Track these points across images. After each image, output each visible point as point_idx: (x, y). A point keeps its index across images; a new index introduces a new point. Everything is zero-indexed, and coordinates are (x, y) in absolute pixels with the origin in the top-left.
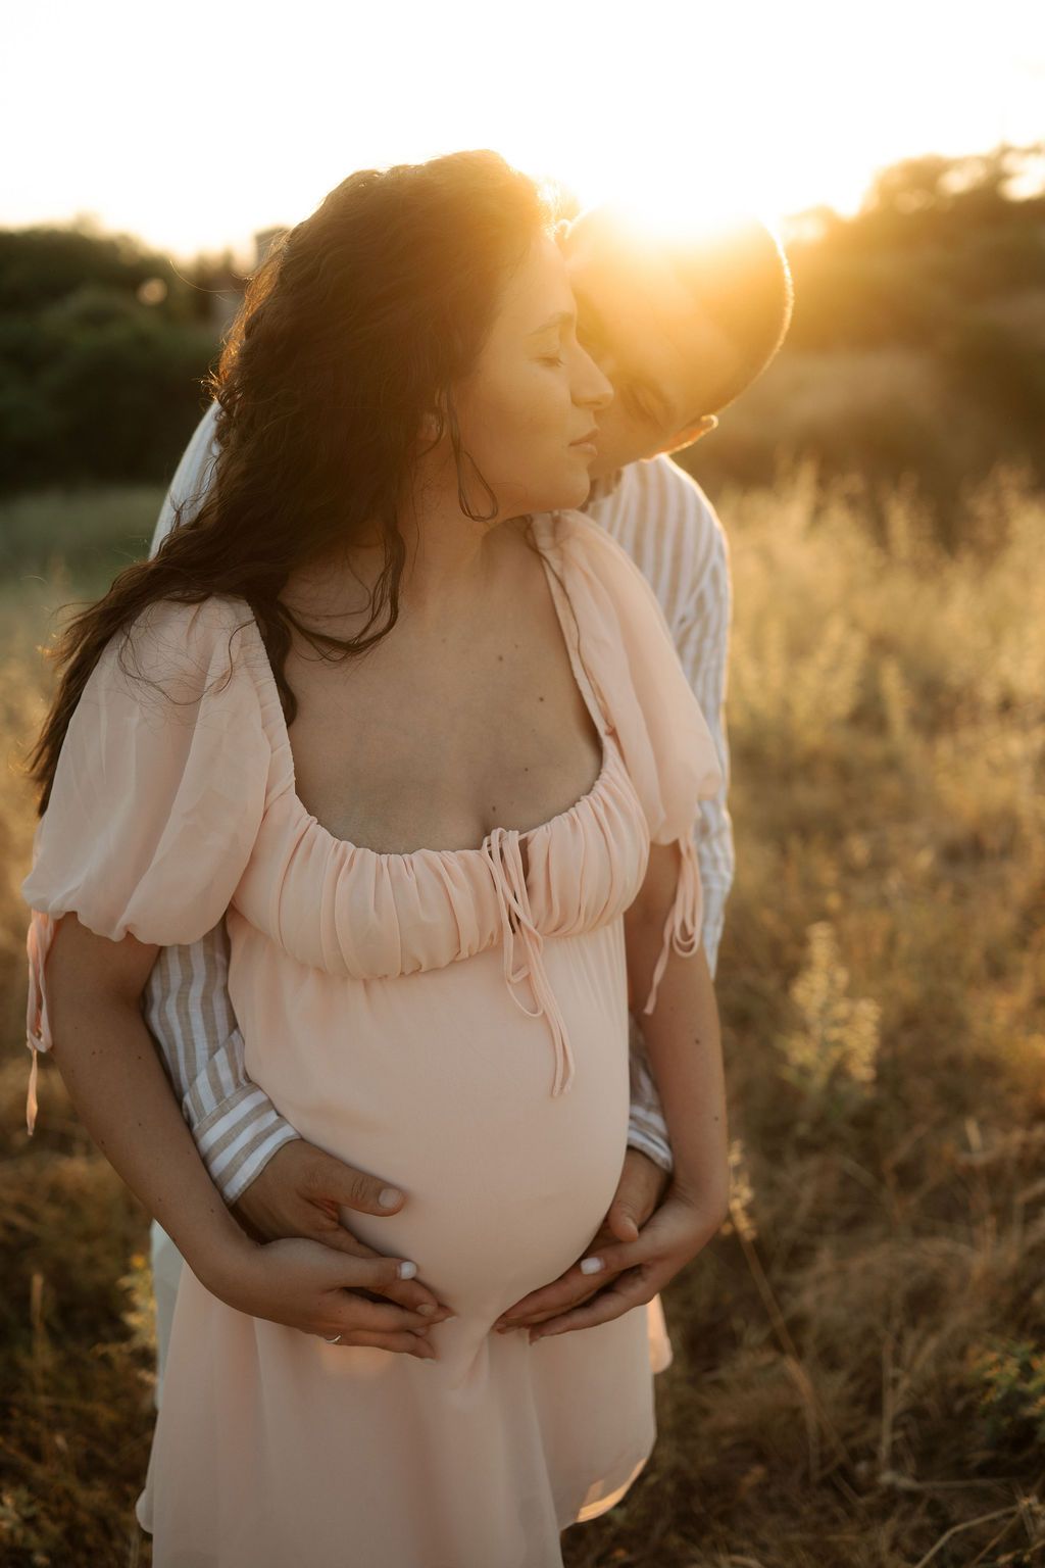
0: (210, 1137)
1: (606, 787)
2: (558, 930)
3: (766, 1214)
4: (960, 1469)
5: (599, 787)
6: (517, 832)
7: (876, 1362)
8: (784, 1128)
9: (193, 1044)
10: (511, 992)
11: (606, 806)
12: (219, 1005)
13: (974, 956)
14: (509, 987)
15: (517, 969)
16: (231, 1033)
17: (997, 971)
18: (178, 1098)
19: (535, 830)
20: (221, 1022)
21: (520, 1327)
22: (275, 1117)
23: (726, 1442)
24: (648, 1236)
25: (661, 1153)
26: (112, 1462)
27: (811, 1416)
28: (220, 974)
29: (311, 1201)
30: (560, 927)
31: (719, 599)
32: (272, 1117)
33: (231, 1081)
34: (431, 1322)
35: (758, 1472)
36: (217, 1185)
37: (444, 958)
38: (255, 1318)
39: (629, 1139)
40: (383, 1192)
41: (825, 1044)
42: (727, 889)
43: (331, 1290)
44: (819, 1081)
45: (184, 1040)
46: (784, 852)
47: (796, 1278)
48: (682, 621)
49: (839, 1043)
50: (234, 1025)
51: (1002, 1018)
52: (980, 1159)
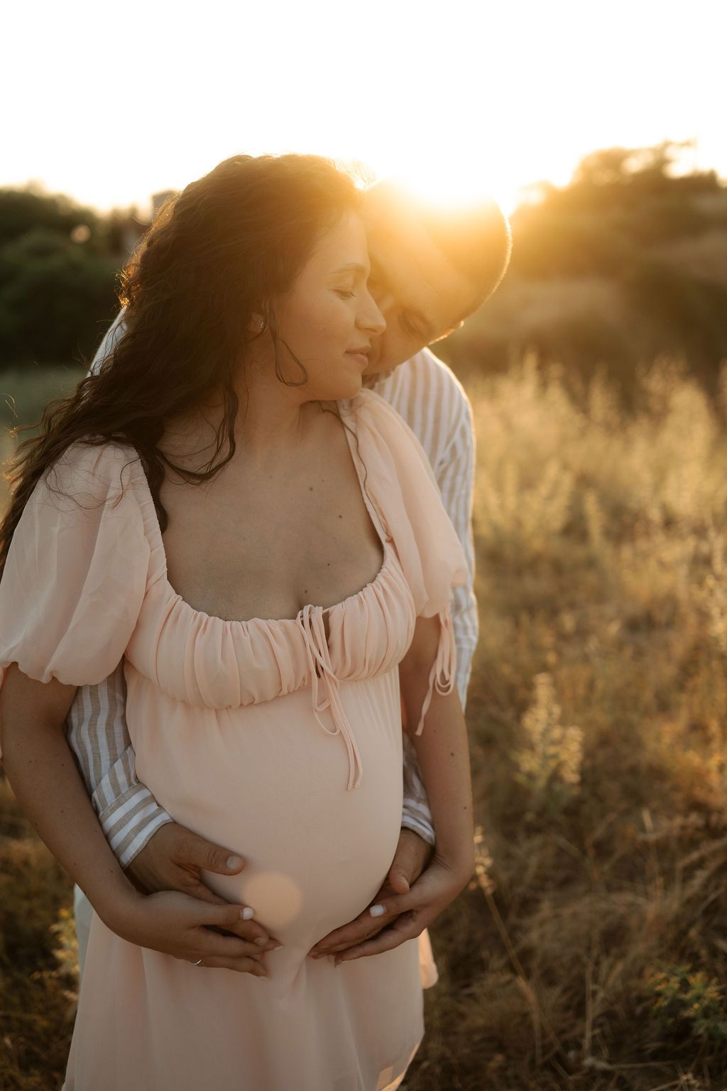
0: (111, 821)
1: (385, 578)
2: (350, 676)
3: (504, 877)
4: (639, 1055)
5: (380, 578)
6: (321, 608)
7: (581, 980)
8: (518, 816)
9: (100, 757)
10: (318, 719)
11: (384, 591)
12: (118, 729)
13: (648, 696)
14: (316, 715)
15: (322, 702)
16: (126, 749)
17: (664, 707)
18: (88, 792)
19: (334, 607)
20: (119, 741)
21: (328, 955)
22: (157, 807)
23: (477, 1038)
24: (416, 889)
25: (427, 832)
26: (44, 1056)
27: (536, 1018)
28: (119, 708)
29: (180, 866)
30: (352, 674)
31: (466, 448)
32: (154, 807)
33: (126, 782)
34: (264, 951)
35: (499, 1058)
36: (116, 854)
37: (271, 694)
38: (142, 948)
39: (403, 822)
40: (230, 859)
41: (546, 757)
42: (474, 648)
43: (193, 927)
44: (541, 783)
45: (93, 754)
46: (517, 624)
47: (526, 922)
48: (441, 463)
49: (555, 756)
50: (128, 743)
51: (667, 740)
52: (652, 837)
